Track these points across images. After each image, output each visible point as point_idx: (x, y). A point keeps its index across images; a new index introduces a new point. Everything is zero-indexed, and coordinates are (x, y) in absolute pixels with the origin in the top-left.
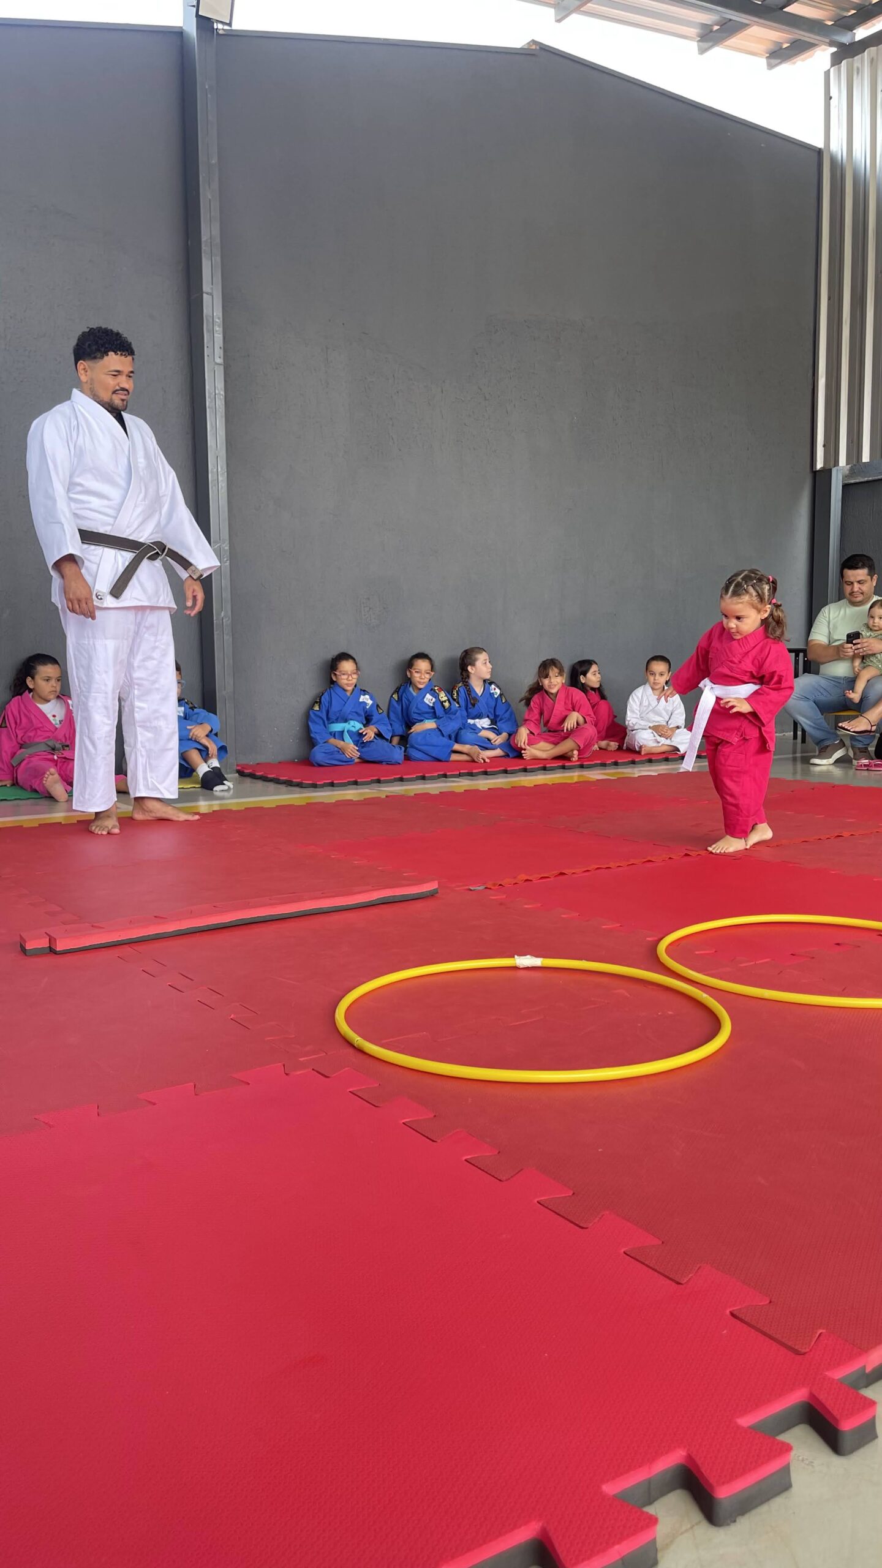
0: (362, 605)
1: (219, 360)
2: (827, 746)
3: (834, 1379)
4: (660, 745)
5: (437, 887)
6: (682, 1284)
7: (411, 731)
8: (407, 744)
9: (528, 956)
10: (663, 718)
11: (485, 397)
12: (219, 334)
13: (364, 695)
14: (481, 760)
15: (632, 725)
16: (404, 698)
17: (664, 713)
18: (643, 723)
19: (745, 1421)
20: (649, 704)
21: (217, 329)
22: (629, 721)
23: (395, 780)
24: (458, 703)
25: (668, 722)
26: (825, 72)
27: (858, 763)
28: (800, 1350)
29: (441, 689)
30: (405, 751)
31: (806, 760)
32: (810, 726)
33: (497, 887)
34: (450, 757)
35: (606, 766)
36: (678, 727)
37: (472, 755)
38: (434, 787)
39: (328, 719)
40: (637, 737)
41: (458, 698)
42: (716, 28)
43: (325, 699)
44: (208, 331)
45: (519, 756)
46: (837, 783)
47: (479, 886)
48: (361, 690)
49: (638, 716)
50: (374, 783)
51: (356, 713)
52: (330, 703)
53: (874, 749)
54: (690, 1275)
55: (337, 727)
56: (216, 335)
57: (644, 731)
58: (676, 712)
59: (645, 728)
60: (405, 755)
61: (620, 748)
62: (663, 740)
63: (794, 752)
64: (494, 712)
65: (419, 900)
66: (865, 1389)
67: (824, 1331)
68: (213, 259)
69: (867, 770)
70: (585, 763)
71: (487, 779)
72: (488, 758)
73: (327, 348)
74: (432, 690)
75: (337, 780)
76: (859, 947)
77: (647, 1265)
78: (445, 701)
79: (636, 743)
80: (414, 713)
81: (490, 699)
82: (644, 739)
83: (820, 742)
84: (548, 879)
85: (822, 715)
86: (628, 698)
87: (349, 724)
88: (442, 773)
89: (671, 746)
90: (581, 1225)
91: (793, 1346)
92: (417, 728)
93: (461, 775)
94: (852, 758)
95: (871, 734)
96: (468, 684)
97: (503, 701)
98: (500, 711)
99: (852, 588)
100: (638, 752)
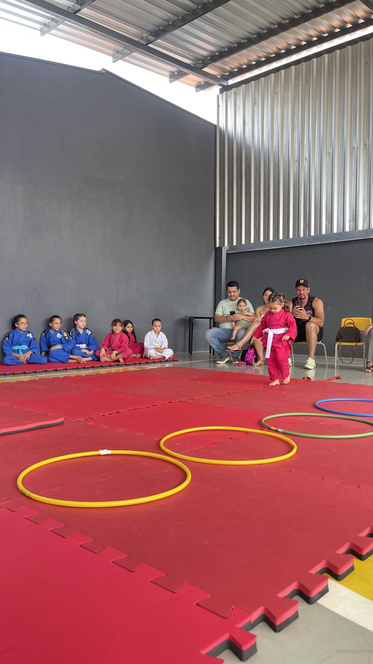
0: (29, 294)
2: (223, 356)
3: (239, 627)
4: (158, 355)
5: (64, 420)
6: (175, 593)
7: (51, 349)
8: (49, 355)
9: (105, 450)
10: (158, 344)
11: (84, 209)
13: (29, 334)
14: (82, 362)
15: (146, 347)
16: (47, 335)
17: (159, 342)
18: (151, 346)
19: (204, 652)
20: (153, 338)
22: (145, 345)
23: (44, 371)
24: (72, 337)
25: (161, 346)
26: (217, 96)
27: (235, 363)
28: (225, 616)
29: (64, 331)
30: (48, 359)
31: (215, 362)
32: (216, 348)
33: (90, 419)
34: (68, 361)
35: (136, 365)
36: (165, 348)
37: (78, 360)
38: (61, 374)
39: (12, 344)
40: (149, 352)
41: (72, 335)
42: (176, 73)
43: (11, 335)
45: (99, 360)
46: (227, 371)
47: (82, 419)
48: (28, 331)
49: (149, 343)
50: (33, 373)
51: (25, 341)
52: (13, 337)
53: (240, 357)
54: (179, 589)
55: (16, 348)
57: (152, 350)
58: (164, 342)
59: (152, 348)
60: (48, 360)
61: (141, 357)
62: (159, 354)
63: (210, 359)
64: (88, 341)
65: (55, 427)
66: (251, 630)
67: (234, 607)
69: (238, 366)
70: (127, 363)
71: (85, 370)
72: (85, 361)
73: (14, 184)
74: (60, 331)
75: (16, 372)
76: (239, 439)
77: (160, 586)
78: (66, 337)
79: (148, 355)
80: (52, 341)
81: (86, 336)
82: (151, 353)
83: (220, 354)
84: (113, 415)
85: (221, 344)
86: (145, 336)
87: (22, 346)
88: (65, 368)
89: (162, 356)
90: (132, 570)
91: (222, 615)
92: (53, 348)
93: (73, 369)
94: (232, 361)
95: (239, 351)
96: (76, 329)
97: (92, 337)
98: (91, 341)
99: (231, 294)
100: (149, 359)
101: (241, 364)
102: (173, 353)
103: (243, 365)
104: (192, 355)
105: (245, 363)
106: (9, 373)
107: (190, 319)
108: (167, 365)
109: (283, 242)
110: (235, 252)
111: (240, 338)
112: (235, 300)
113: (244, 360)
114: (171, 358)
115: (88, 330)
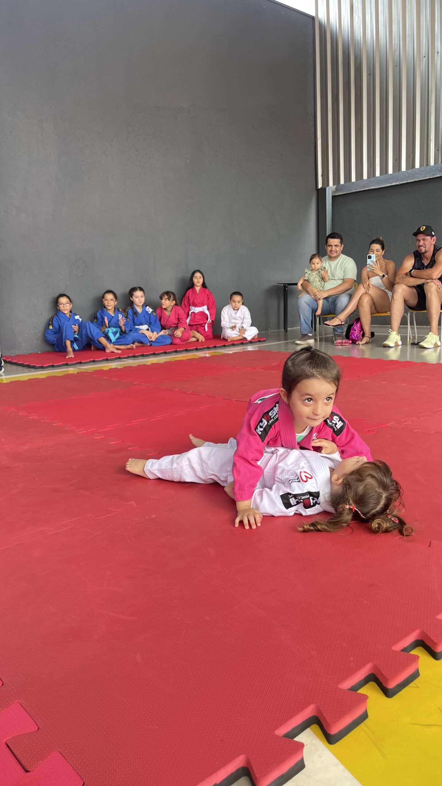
0: (73, 265)
6: (29, 771)
11: (137, 149)
15: (224, 326)
17: (239, 319)
20: (231, 315)
35: (209, 349)
36: (247, 327)
40: (226, 332)
43: (55, 321)
48: (74, 313)
49: (228, 320)
57: (230, 329)
58: (246, 318)
64: (149, 321)
69: (341, 345)
73: (42, 121)
75: (55, 363)
79: (226, 336)
81: (146, 314)
89: (243, 337)
93: (130, 357)
94: (334, 339)
95: (342, 326)
96: (132, 307)
97: (154, 315)
98: (152, 321)
99: (332, 248)
100: (226, 340)
101: (345, 343)
102: (258, 332)
103: (348, 344)
104: (288, 333)
105: (351, 342)
106: (47, 365)
107: (284, 286)
108: (250, 348)
109: (407, 175)
110: (343, 193)
111: (343, 309)
112: (336, 257)
113: (349, 337)
114: (256, 338)
115: (148, 307)
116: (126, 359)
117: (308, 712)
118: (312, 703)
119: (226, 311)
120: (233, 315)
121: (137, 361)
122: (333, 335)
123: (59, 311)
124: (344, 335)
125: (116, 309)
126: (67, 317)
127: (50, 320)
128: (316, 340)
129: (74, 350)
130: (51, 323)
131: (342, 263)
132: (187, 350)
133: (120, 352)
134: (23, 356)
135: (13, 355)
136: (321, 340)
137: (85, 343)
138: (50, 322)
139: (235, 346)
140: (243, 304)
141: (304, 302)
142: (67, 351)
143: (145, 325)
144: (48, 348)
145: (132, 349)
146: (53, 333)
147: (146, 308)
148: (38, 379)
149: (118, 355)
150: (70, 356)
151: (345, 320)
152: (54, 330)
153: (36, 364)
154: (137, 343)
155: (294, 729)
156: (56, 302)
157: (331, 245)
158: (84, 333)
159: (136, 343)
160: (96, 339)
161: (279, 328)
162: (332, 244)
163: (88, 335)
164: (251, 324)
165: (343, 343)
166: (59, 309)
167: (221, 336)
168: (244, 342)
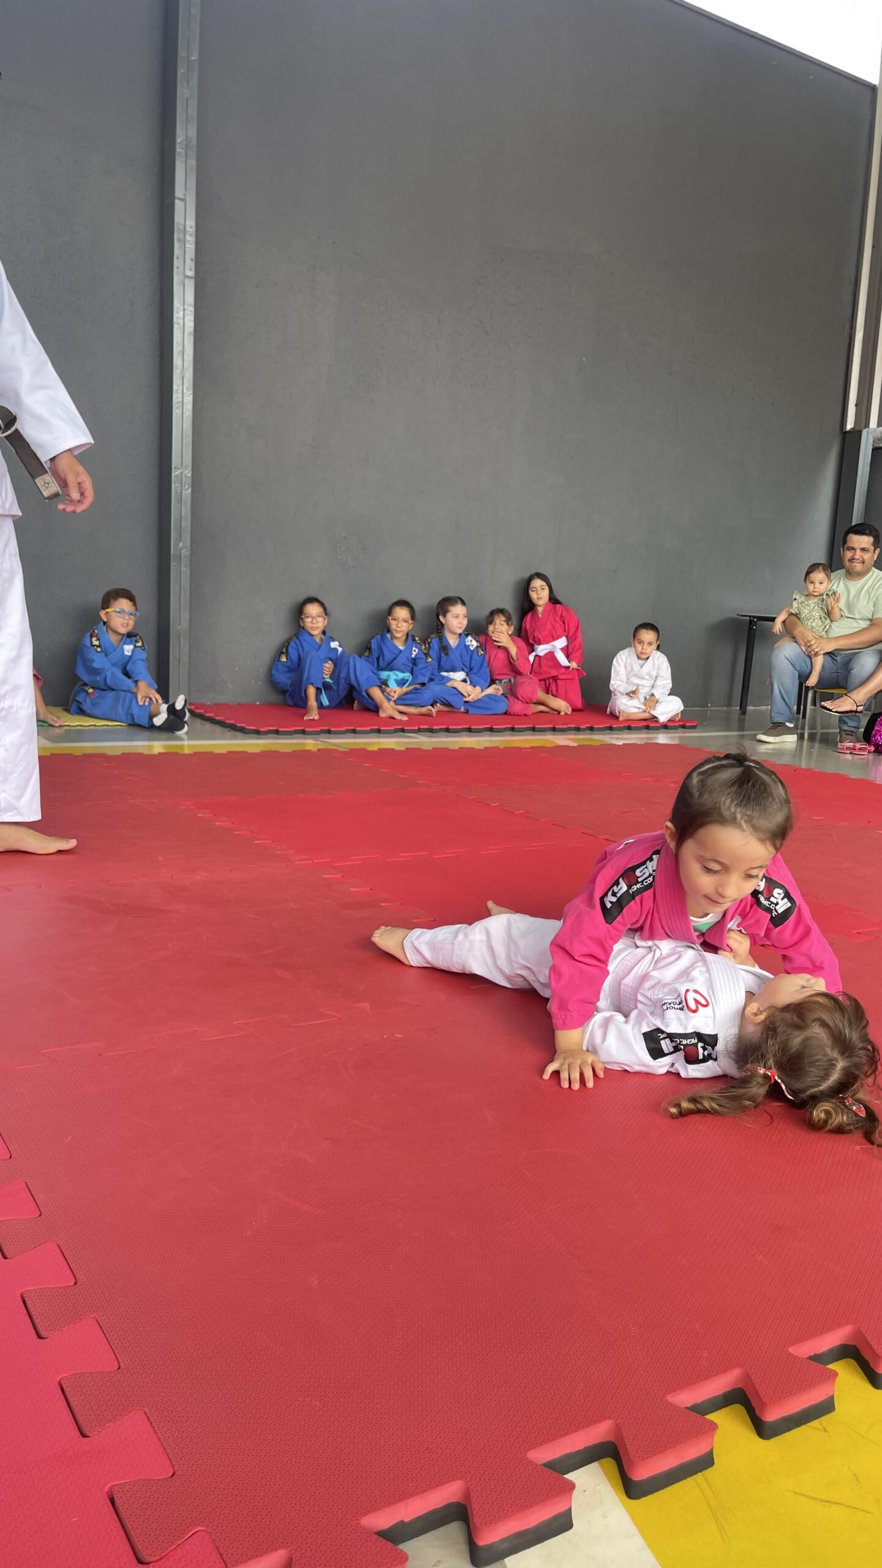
0: (339, 544)
1: (191, 273)
6: (87, 1437)
11: (487, 331)
12: (190, 244)
13: (334, 641)
15: (614, 690)
17: (647, 677)
21: (190, 239)
22: (613, 685)
35: (580, 731)
36: (662, 695)
40: (618, 702)
43: (293, 648)
44: (179, 240)
54: (107, 1425)
56: (187, 245)
58: (662, 678)
64: (470, 665)
67: (202, 1529)
68: (188, 163)
69: (851, 753)
70: (554, 727)
73: (314, 268)
79: (617, 709)
81: (464, 649)
90: (42, 1333)
91: (142, 1550)
93: (421, 730)
94: (838, 740)
95: (857, 714)
96: (441, 636)
97: (480, 654)
98: (476, 664)
99: (854, 555)
100: (617, 718)
102: (683, 708)
104: (746, 716)
106: (266, 730)
107: (751, 622)
108: (662, 738)
111: (864, 679)
112: (861, 574)
113: (870, 740)
114: (677, 719)
115: (470, 638)
116: (414, 733)
117: (598, 1433)
118: (610, 1418)
119: (622, 659)
120: (636, 668)
121: (434, 740)
122: (838, 731)
123: (302, 629)
124: (861, 732)
125: (409, 637)
126: (315, 641)
127: (285, 644)
128: (801, 737)
129: (321, 706)
130: (284, 651)
131: (873, 586)
132: (534, 729)
133: (405, 718)
134: (226, 706)
135: (209, 703)
136: (812, 737)
137: (343, 694)
138: (284, 648)
139: (632, 731)
140: (658, 648)
141: (783, 658)
142: (308, 707)
143: (460, 671)
144: (273, 697)
145: (429, 715)
146: (286, 669)
147: (467, 640)
148: (245, 753)
149: (399, 725)
150: (311, 716)
151: (865, 704)
152: (289, 664)
153: (247, 726)
154: (441, 704)
155: (568, 1456)
156: (299, 612)
157: (853, 549)
158: (343, 675)
159: (438, 705)
160: (364, 688)
161: (729, 705)
162: (855, 545)
163: (350, 681)
164: (671, 689)
165: (855, 750)
166: (302, 625)
167: (607, 708)
168: (651, 725)
